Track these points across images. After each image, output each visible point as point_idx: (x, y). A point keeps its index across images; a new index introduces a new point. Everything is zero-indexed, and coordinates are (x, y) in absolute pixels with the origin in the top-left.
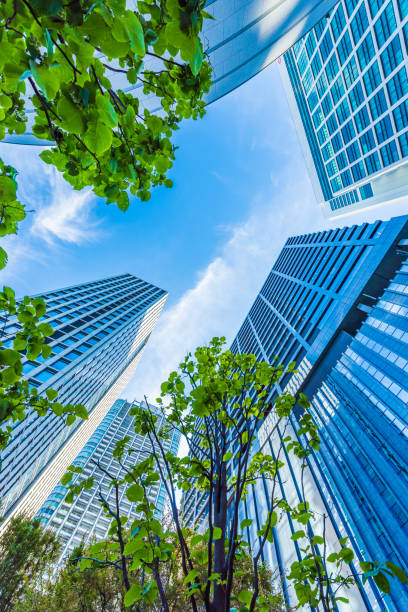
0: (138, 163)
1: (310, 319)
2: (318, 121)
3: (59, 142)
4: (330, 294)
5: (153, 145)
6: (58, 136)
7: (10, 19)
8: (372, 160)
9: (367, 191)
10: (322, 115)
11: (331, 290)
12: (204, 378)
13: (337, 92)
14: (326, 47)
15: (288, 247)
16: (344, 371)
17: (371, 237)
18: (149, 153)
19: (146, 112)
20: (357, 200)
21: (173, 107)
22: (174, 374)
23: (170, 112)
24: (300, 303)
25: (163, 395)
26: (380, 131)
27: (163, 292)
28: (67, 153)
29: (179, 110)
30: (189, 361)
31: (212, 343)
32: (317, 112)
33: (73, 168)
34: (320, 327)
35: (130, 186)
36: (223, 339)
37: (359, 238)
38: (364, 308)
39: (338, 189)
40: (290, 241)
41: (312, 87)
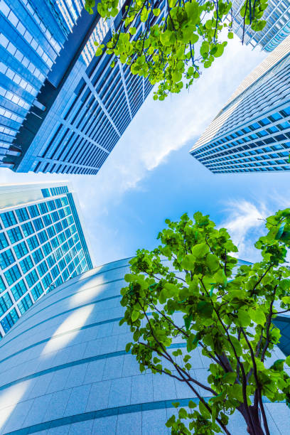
0: (183, 235)
1: (83, 105)
2: (75, 236)
3: (225, 254)
4: (67, 124)
5: (171, 242)
6: (224, 257)
7: (225, 304)
8: (44, 210)
9: (45, 193)
10: (74, 239)
11: (67, 128)
12: (180, 55)
13: (65, 247)
14: (71, 267)
15: (97, 169)
16: (53, 42)
17: (40, 163)
18: (174, 239)
19: (170, 259)
20: (51, 189)
21: (154, 258)
22: (207, 65)
23: (157, 256)
24: (90, 121)
25: (225, 44)
26: (41, 224)
27: (193, 154)
28: (223, 248)
29: (152, 256)
30: (189, 80)
31: (165, 95)
32: (76, 241)
33: (223, 240)
34: (74, 96)
35: (192, 225)
36: (155, 98)
37: (48, 164)
38: (41, 106)
39: (63, 199)
40: (95, 172)
41: (79, 253)
